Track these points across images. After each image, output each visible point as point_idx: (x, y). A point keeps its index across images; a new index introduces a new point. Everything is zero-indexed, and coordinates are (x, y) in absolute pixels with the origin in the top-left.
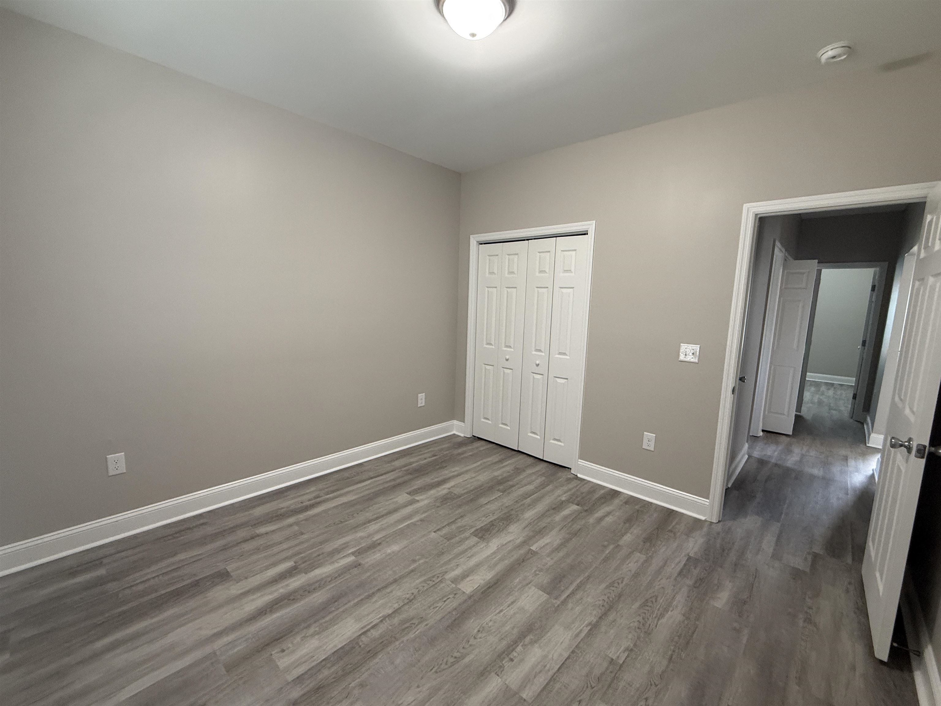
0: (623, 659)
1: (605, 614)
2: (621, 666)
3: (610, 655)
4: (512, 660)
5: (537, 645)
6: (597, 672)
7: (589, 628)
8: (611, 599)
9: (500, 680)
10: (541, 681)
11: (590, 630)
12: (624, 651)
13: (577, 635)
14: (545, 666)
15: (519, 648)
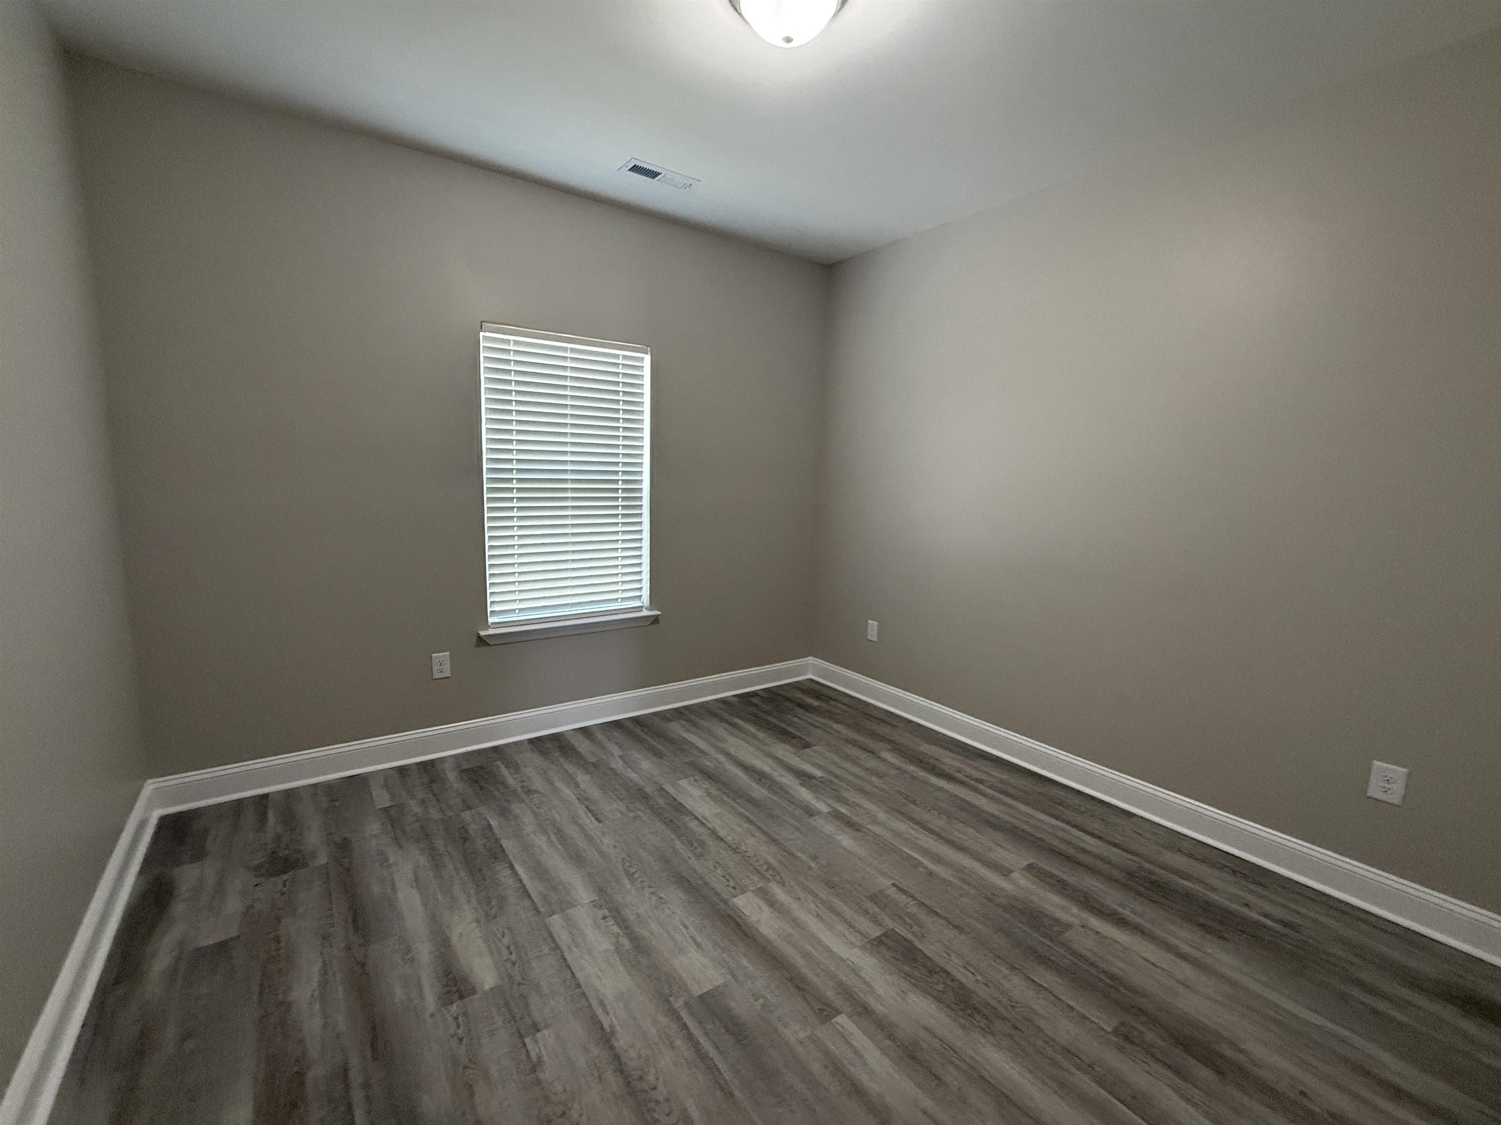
0: (530, 1047)
1: (620, 1068)
2: (521, 1036)
3: (545, 1032)
4: (604, 918)
5: (612, 948)
6: (534, 1001)
7: (606, 1026)
8: (652, 1105)
9: (586, 902)
10: (563, 937)
11: (602, 1028)
12: (540, 1058)
13: (602, 1003)
14: (577, 946)
15: (616, 929)
